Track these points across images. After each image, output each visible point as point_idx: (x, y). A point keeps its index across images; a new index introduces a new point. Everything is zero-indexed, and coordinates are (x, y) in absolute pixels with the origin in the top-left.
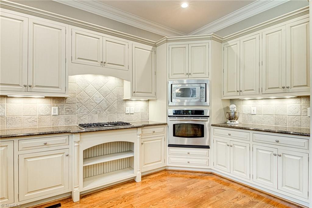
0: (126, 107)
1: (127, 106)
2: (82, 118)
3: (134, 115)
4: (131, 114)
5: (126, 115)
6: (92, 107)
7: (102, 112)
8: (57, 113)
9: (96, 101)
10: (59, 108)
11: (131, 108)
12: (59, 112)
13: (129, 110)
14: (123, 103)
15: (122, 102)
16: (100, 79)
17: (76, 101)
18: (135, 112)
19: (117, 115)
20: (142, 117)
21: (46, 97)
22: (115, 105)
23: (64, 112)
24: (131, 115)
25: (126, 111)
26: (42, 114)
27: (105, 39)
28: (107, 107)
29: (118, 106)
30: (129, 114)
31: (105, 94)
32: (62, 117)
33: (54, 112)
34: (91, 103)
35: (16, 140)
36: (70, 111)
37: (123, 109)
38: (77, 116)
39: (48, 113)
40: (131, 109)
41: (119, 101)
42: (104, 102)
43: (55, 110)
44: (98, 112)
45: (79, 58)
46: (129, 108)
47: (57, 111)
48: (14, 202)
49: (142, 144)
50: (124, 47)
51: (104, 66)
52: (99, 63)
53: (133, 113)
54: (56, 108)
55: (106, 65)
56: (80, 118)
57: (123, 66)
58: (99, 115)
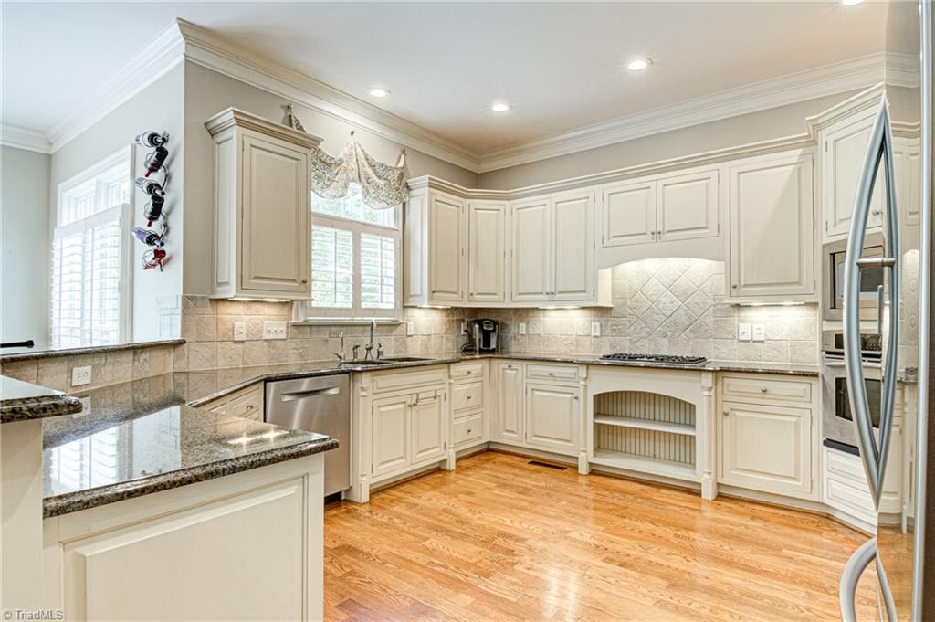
0: (740, 325)
1: (743, 321)
2: (637, 344)
3: (765, 345)
4: (754, 342)
5: (741, 344)
6: (656, 324)
7: (677, 335)
8: (598, 334)
9: (664, 312)
10: (601, 325)
11: (755, 326)
12: (601, 333)
13: (750, 330)
14: (730, 314)
15: (729, 312)
16: (674, 264)
17: (626, 311)
18: (770, 336)
19: (715, 343)
20: (794, 353)
21: (582, 309)
22: (710, 320)
23: (608, 331)
24: (757, 344)
25: (741, 332)
26: (580, 334)
27: (661, 183)
28: (687, 323)
29: (717, 321)
30: (748, 341)
31: (685, 295)
32: (606, 341)
33: (595, 332)
34: (653, 316)
36: (618, 332)
37: (730, 329)
38: (630, 340)
39: (587, 332)
40: (754, 328)
41: (718, 309)
42: (681, 312)
43: (596, 327)
44: (668, 333)
45: (614, 237)
46: (749, 325)
47: (598, 329)
48: (522, 442)
49: (726, 414)
50: (707, 184)
51: (659, 239)
52: (649, 237)
53: (763, 339)
54: (598, 324)
55: (663, 237)
56: (634, 342)
57: (705, 228)
58: (670, 341)
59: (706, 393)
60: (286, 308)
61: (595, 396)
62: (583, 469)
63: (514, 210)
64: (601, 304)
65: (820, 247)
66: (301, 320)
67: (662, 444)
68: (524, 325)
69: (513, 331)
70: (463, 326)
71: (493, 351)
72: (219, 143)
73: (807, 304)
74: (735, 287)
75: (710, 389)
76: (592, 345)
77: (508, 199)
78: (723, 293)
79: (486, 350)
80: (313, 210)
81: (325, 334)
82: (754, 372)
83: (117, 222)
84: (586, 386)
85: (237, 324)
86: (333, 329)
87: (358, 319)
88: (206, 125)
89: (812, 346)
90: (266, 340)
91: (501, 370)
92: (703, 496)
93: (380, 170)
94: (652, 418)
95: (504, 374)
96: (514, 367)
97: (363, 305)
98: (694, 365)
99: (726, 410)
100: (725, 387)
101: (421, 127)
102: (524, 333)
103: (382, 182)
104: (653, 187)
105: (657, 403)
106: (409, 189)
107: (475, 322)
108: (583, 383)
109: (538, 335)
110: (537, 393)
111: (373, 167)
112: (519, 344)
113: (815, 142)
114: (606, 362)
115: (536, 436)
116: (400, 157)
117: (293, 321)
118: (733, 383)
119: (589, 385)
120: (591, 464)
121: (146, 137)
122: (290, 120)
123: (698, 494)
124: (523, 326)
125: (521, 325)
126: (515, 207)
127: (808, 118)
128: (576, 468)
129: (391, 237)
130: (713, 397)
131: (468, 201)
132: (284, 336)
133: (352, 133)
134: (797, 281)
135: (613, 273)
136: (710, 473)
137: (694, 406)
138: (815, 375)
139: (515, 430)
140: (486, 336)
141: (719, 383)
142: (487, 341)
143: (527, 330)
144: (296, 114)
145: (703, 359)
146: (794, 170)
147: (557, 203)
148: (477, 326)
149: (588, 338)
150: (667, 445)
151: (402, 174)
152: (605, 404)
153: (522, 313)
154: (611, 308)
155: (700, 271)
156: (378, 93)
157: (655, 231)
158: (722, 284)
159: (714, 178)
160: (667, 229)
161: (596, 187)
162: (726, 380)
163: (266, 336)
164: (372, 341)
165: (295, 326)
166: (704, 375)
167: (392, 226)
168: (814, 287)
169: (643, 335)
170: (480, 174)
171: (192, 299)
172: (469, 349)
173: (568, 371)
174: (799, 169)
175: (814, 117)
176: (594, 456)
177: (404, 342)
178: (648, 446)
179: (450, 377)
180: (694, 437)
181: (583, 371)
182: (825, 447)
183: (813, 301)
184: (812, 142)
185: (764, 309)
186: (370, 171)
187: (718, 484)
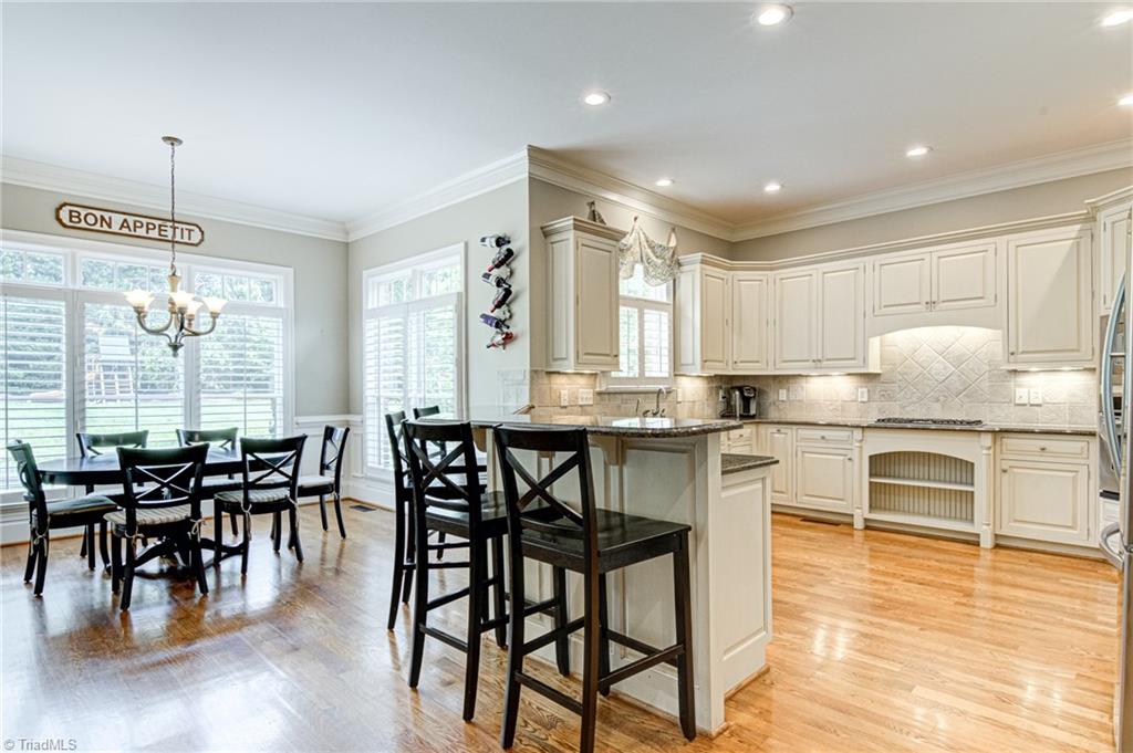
0: (1017, 389)
1: (1020, 386)
2: (908, 409)
3: (1042, 408)
4: (1031, 405)
5: (1017, 408)
6: (928, 390)
7: (950, 399)
8: (865, 399)
9: (936, 377)
10: (869, 391)
11: (1032, 391)
12: (869, 398)
13: (1027, 395)
14: (1007, 379)
15: (1005, 377)
17: (896, 377)
18: (1048, 400)
19: (991, 406)
20: (1071, 415)
21: (849, 374)
22: (985, 384)
23: (877, 396)
24: (1036, 408)
25: (1018, 395)
26: (846, 399)
27: (935, 256)
28: (962, 388)
29: (992, 386)
30: (1024, 405)
31: (959, 361)
32: (874, 405)
33: (862, 397)
34: (925, 382)
35: (794, 427)
36: (887, 397)
37: (1006, 393)
38: (900, 404)
39: (854, 397)
40: (1032, 393)
41: (994, 375)
42: (954, 377)
43: (863, 394)
44: (941, 398)
45: (885, 306)
46: (1026, 390)
47: (866, 395)
48: (792, 501)
49: (1005, 471)
50: (984, 257)
51: (932, 309)
52: (922, 307)
53: (1040, 402)
54: (866, 390)
55: (938, 306)
56: (904, 407)
57: (981, 298)
58: (943, 406)
59: (985, 452)
60: (593, 378)
61: (871, 457)
62: (859, 524)
63: (777, 281)
64: (871, 371)
65: (1098, 318)
66: (603, 389)
67: (937, 502)
68: (785, 391)
69: (772, 397)
70: (721, 393)
71: (753, 417)
72: (552, 243)
73: (1085, 369)
74: (1012, 354)
75: (989, 448)
76: (859, 410)
77: (772, 269)
78: (1000, 358)
79: (746, 416)
80: (621, 294)
81: (618, 400)
82: (1033, 432)
83: (451, 307)
84: (861, 447)
85: (563, 392)
86: (625, 396)
87: (642, 387)
88: (542, 228)
89: (1090, 409)
90: (581, 406)
91: (769, 435)
92: (982, 545)
93: (658, 250)
94: (926, 477)
95: (772, 438)
96: (782, 431)
97: (647, 374)
98: (970, 428)
99: (1005, 467)
100: (1004, 447)
101: (685, 204)
102: (785, 399)
103: (659, 261)
104: (928, 260)
105: (932, 463)
106: (680, 265)
107: (734, 388)
108: (858, 444)
109: (799, 401)
110: (807, 455)
111: (652, 248)
112: (779, 410)
113: (1094, 219)
114: (882, 424)
115: (807, 495)
116: (670, 236)
117: (598, 389)
118: (1011, 442)
119: (864, 447)
120: (866, 520)
121: (494, 240)
122: (594, 216)
123: (977, 544)
124: (783, 394)
125: (781, 391)
126: (778, 277)
127: (1087, 201)
128: (851, 525)
129: (636, 307)
130: (992, 457)
131: (732, 273)
132: (591, 403)
133: (636, 219)
134: (1075, 347)
135: (881, 341)
136: (988, 525)
137: (972, 464)
138: (1092, 434)
139: (784, 490)
140: (746, 401)
141: (998, 443)
142: (746, 407)
143: (788, 396)
144: (598, 208)
145: (980, 422)
146: (1073, 244)
147: (824, 273)
148: (737, 393)
149: (854, 403)
150: (942, 502)
151: (674, 253)
152: (879, 463)
153: (781, 380)
154: (879, 374)
155: (976, 339)
156: (663, 183)
157: (929, 300)
158: (998, 350)
159: (992, 251)
160: (942, 299)
161: (865, 258)
162: (1004, 440)
163: (581, 403)
164: (658, 406)
165: (600, 394)
166: (983, 435)
167: (665, 300)
168: (1093, 354)
169: (914, 399)
170: (734, 243)
171: (536, 372)
172: (728, 413)
173: (843, 434)
174: (1078, 244)
175: (1093, 200)
176: (870, 512)
177: (675, 408)
178: (923, 504)
179: (729, 439)
180: (972, 493)
181: (858, 434)
182: (1101, 498)
183: (1093, 366)
184: (1091, 218)
185: (1042, 374)
186: (649, 251)
187: (996, 535)
